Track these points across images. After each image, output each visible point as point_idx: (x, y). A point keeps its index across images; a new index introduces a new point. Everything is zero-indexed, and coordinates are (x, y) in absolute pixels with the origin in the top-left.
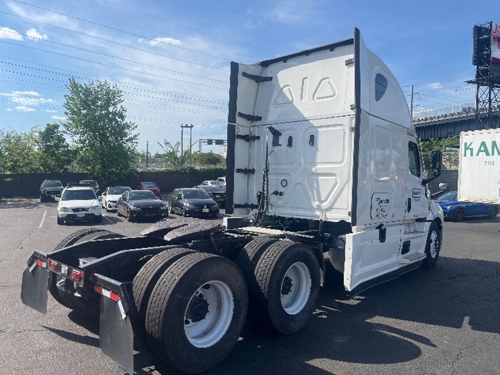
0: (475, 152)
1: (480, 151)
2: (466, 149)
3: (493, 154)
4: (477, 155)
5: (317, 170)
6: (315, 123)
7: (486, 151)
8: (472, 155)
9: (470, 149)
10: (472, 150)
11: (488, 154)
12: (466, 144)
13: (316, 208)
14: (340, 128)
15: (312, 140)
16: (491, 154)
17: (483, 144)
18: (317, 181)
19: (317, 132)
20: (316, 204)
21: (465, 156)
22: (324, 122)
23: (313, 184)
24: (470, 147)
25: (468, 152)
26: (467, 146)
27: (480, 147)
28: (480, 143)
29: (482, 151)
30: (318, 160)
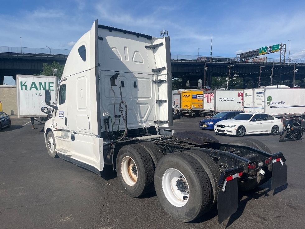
0: (29, 88)
1: (32, 87)
2: (22, 85)
3: (40, 89)
4: (30, 90)
5: (139, 101)
6: (136, 75)
7: (36, 87)
8: (26, 89)
9: (25, 86)
10: (26, 86)
11: (37, 89)
12: (21, 82)
13: (140, 121)
14: (148, 80)
15: (135, 84)
16: (39, 90)
17: (34, 83)
18: (139, 107)
19: (137, 80)
20: (139, 119)
21: (22, 89)
22: (140, 76)
23: (137, 109)
24: (25, 85)
25: (24, 87)
26: (23, 84)
27: (32, 85)
28: (32, 83)
29: (33, 87)
30: (139, 95)
